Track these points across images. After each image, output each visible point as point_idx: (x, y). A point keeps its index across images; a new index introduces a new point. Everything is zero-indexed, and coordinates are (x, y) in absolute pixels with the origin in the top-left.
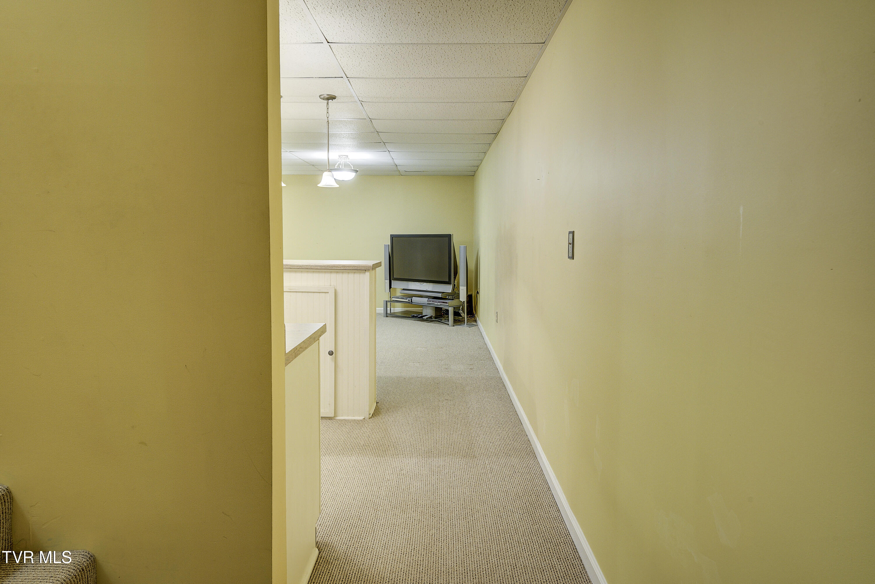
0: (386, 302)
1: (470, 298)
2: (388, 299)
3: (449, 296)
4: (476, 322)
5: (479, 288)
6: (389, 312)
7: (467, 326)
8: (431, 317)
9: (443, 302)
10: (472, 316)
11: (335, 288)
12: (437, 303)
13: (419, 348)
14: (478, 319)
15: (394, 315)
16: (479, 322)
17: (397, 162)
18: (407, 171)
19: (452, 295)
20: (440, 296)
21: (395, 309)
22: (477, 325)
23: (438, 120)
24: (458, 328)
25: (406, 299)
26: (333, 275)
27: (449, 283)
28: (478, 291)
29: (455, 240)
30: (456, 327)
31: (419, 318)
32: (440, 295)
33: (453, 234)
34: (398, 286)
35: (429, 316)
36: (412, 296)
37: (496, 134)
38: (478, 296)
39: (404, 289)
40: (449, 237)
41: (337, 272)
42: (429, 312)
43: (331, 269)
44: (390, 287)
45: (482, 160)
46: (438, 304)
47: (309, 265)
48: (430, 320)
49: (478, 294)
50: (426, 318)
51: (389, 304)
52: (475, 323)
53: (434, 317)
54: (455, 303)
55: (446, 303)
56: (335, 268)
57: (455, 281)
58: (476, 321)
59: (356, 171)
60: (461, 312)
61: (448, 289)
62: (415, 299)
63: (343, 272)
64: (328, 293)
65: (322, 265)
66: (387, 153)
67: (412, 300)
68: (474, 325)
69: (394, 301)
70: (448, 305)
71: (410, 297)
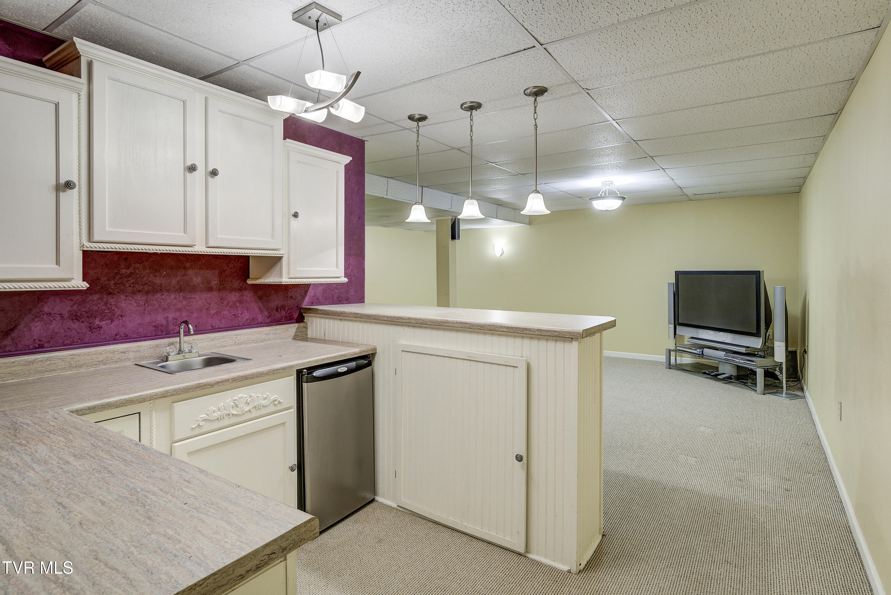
0: (668, 351)
1: (791, 356)
2: (672, 347)
3: (758, 352)
4: (803, 391)
5: (808, 346)
6: (673, 361)
7: (787, 397)
8: (730, 378)
9: (748, 360)
10: (796, 380)
11: (528, 361)
12: (738, 360)
13: (702, 429)
14: (805, 388)
15: (680, 368)
16: (807, 394)
17: (680, 182)
18: (696, 193)
19: (764, 351)
20: (744, 352)
21: (683, 358)
22: (805, 397)
23: (722, 103)
24: (770, 398)
25: (696, 350)
26: (526, 342)
27: (757, 334)
28: (805, 350)
29: (766, 278)
30: (767, 396)
31: (712, 376)
32: (743, 350)
33: (763, 271)
34: (687, 333)
35: (727, 375)
36: (703, 347)
37: (837, 114)
38: (806, 357)
39: (692, 338)
40: (757, 274)
41: (531, 338)
42: (727, 370)
43: (522, 332)
44: (675, 334)
45: (811, 167)
46: (740, 361)
47: (493, 325)
48: (728, 380)
49: (806, 353)
50: (722, 378)
51: (673, 354)
52: (799, 393)
53: (734, 376)
54: (767, 362)
55: (753, 361)
56: (527, 332)
57: (767, 332)
58: (802, 389)
59: (624, 198)
60: (777, 373)
61: (756, 343)
62: (706, 351)
63: (539, 339)
64: (517, 367)
65: (510, 326)
66: (661, 171)
67: (703, 351)
68: (800, 396)
69: (680, 350)
70: (755, 364)
71: (700, 348)
